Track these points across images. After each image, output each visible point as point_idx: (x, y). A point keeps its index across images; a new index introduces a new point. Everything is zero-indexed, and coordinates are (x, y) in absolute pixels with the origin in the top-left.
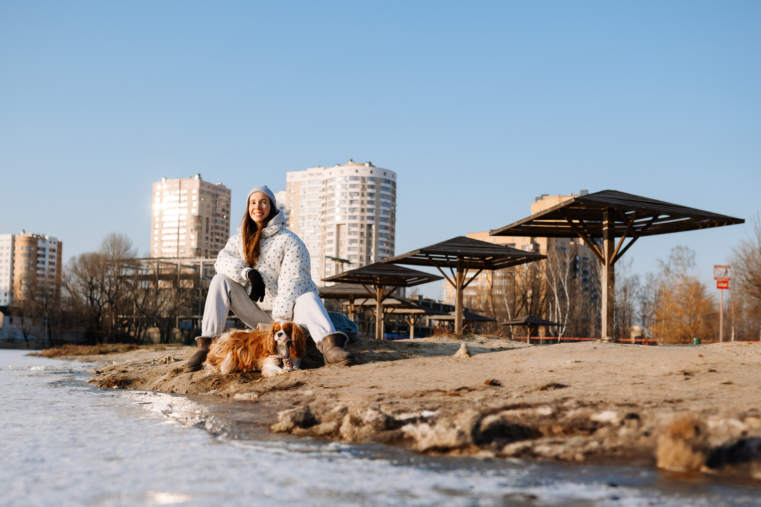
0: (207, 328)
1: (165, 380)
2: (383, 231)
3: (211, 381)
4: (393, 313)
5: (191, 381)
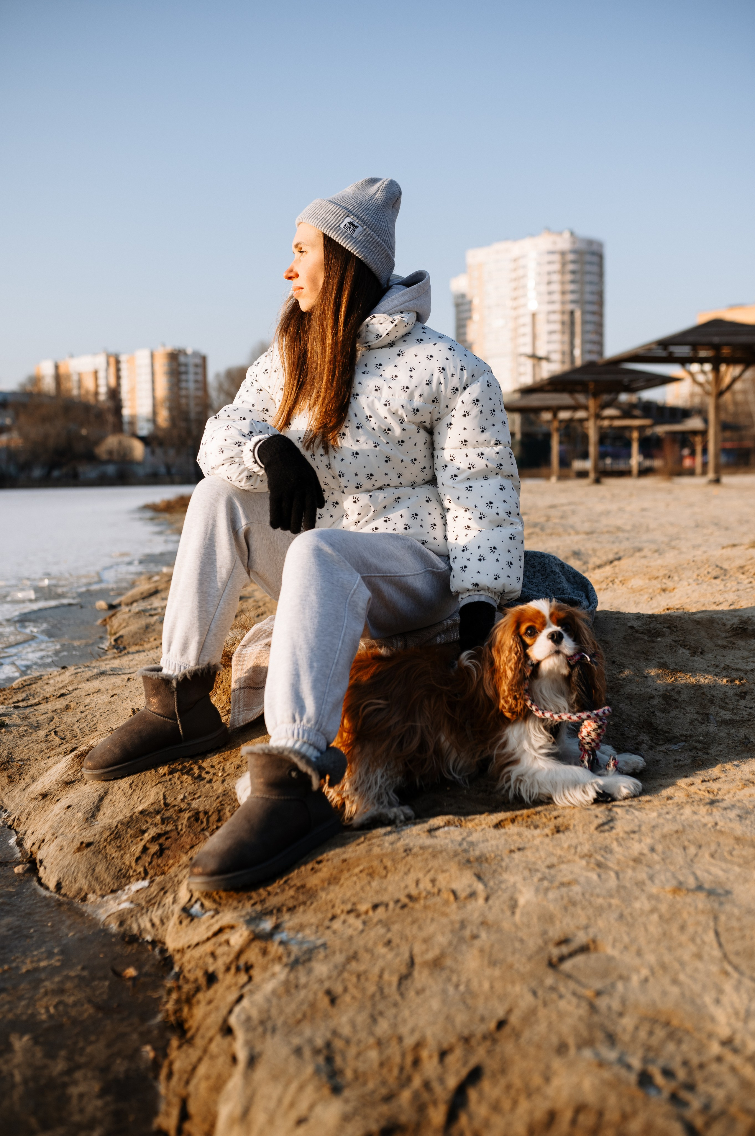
2: (589, 317)
3: (139, 839)
4: (611, 427)
5: (84, 834)
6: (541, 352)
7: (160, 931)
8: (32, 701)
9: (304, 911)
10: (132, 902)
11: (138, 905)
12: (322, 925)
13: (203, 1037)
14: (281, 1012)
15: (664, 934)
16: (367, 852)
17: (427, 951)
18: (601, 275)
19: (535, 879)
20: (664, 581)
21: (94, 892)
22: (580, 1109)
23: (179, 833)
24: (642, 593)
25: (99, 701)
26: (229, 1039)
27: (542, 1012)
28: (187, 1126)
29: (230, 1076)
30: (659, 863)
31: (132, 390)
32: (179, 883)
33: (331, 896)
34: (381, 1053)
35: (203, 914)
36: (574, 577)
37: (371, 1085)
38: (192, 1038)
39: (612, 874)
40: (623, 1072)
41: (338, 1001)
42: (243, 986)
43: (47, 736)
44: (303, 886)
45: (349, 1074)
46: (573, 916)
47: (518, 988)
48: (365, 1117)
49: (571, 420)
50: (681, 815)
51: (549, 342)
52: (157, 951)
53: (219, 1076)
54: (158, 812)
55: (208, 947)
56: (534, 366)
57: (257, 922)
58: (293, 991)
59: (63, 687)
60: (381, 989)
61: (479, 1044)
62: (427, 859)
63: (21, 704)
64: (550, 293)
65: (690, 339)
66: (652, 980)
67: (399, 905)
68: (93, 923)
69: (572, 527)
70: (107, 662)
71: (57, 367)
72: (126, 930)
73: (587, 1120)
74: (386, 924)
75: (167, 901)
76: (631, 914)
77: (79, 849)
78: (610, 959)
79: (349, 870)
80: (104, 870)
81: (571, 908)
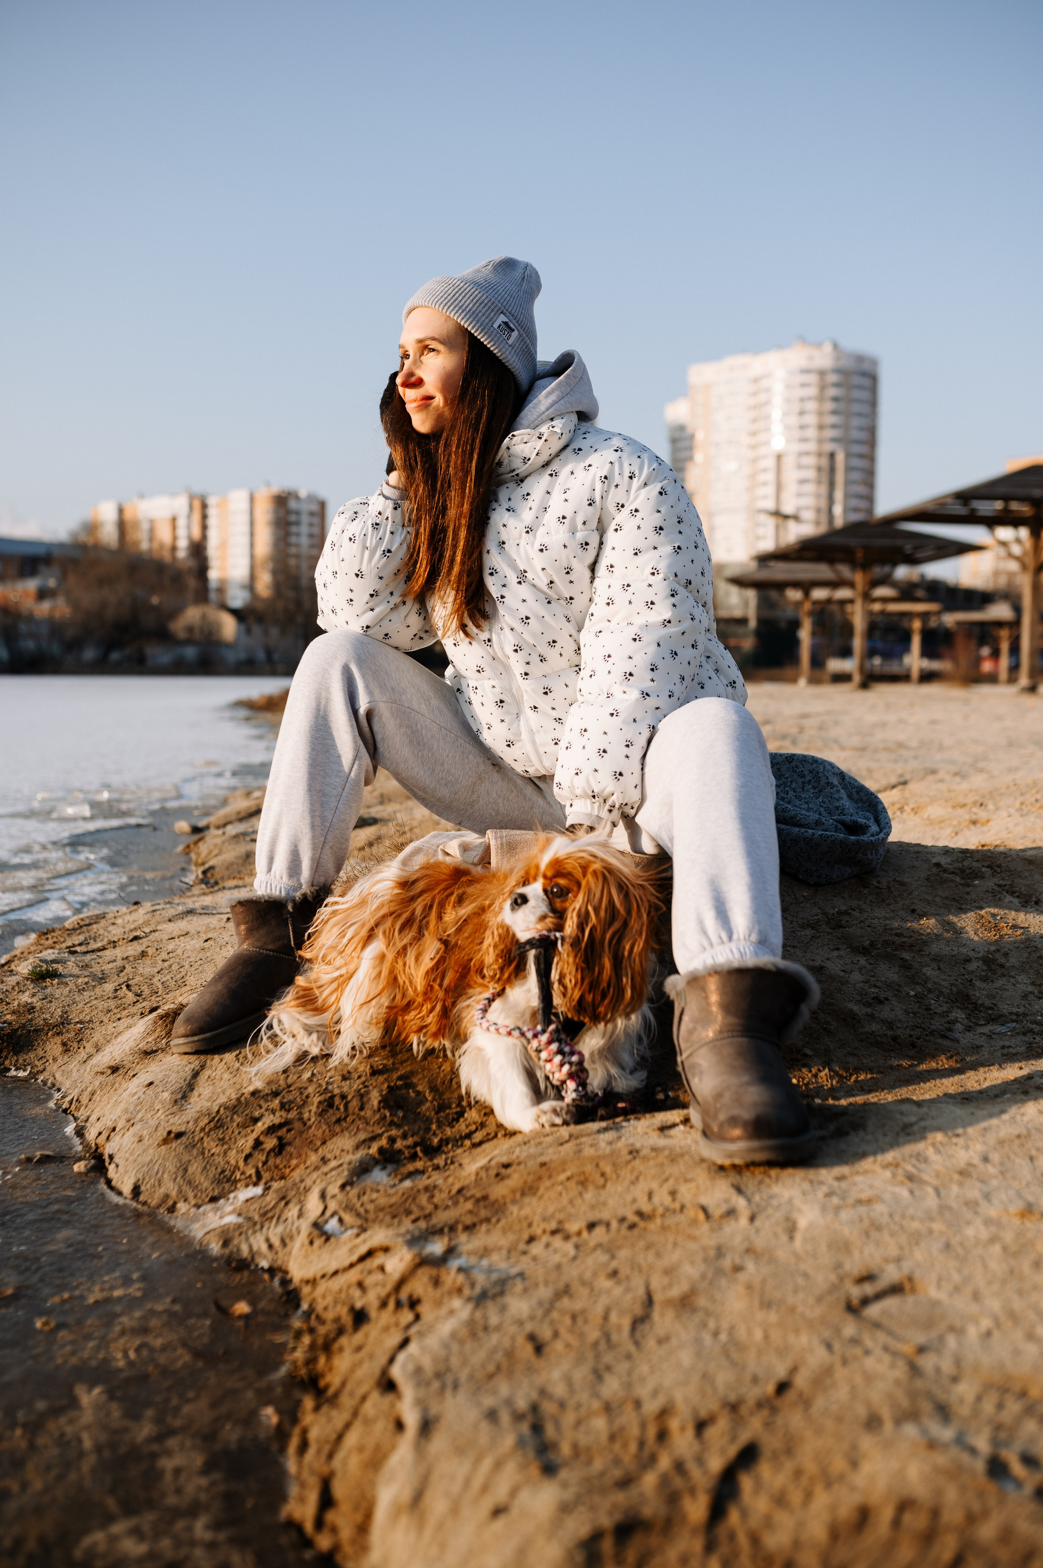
0: (271, 860)
1: (115, 1069)
2: (856, 462)
3: (249, 1130)
4: (883, 613)
5: (172, 1121)
6: (788, 508)
7: (280, 1254)
8: (93, 946)
9: (488, 1231)
10: (239, 1215)
11: (249, 1219)
12: (515, 1249)
13: (352, 1394)
14: (465, 1362)
15: (1012, 1272)
16: (575, 1153)
17: (670, 1285)
18: (873, 404)
19: (820, 1194)
20: (975, 810)
21: (185, 1200)
22: (904, 1505)
23: (305, 1124)
24: (943, 825)
25: (188, 947)
26: (390, 1398)
27: (840, 1373)
28: (330, 1516)
29: (393, 1447)
30: (996, 1177)
31: (223, 545)
32: (307, 1190)
33: (526, 1211)
34: (611, 1421)
35: (342, 1233)
36: (858, 793)
37: (598, 1465)
38: (336, 1395)
39: (930, 1190)
40: (965, 1458)
41: (547, 1350)
42: (408, 1327)
43: (116, 990)
44: (485, 1198)
45: (566, 1449)
46: (878, 1244)
47: (804, 1339)
48: (592, 1508)
49: (829, 601)
50: (1023, 1115)
51: (799, 495)
52: (276, 1281)
53: (378, 1448)
54: (275, 1094)
55: (353, 1275)
56: (777, 528)
57: (422, 1243)
58: (481, 1334)
59: (135, 929)
60: (607, 1336)
61: (752, 1414)
62: (662, 1165)
63: (78, 949)
64: (802, 427)
65: (1001, 490)
66: (996, 1334)
67: (625, 1225)
68: (186, 1242)
69: (836, 741)
70: (195, 899)
71: (121, 511)
72: (231, 1253)
73: (915, 1521)
74: (610, 1250)
75: (290, 1214)
76: (962, 1244)
77: (165, 1141)
78: (935, 1304)
79: (550, 1177)
80: (199, 1170)
81: (874, 1234)
